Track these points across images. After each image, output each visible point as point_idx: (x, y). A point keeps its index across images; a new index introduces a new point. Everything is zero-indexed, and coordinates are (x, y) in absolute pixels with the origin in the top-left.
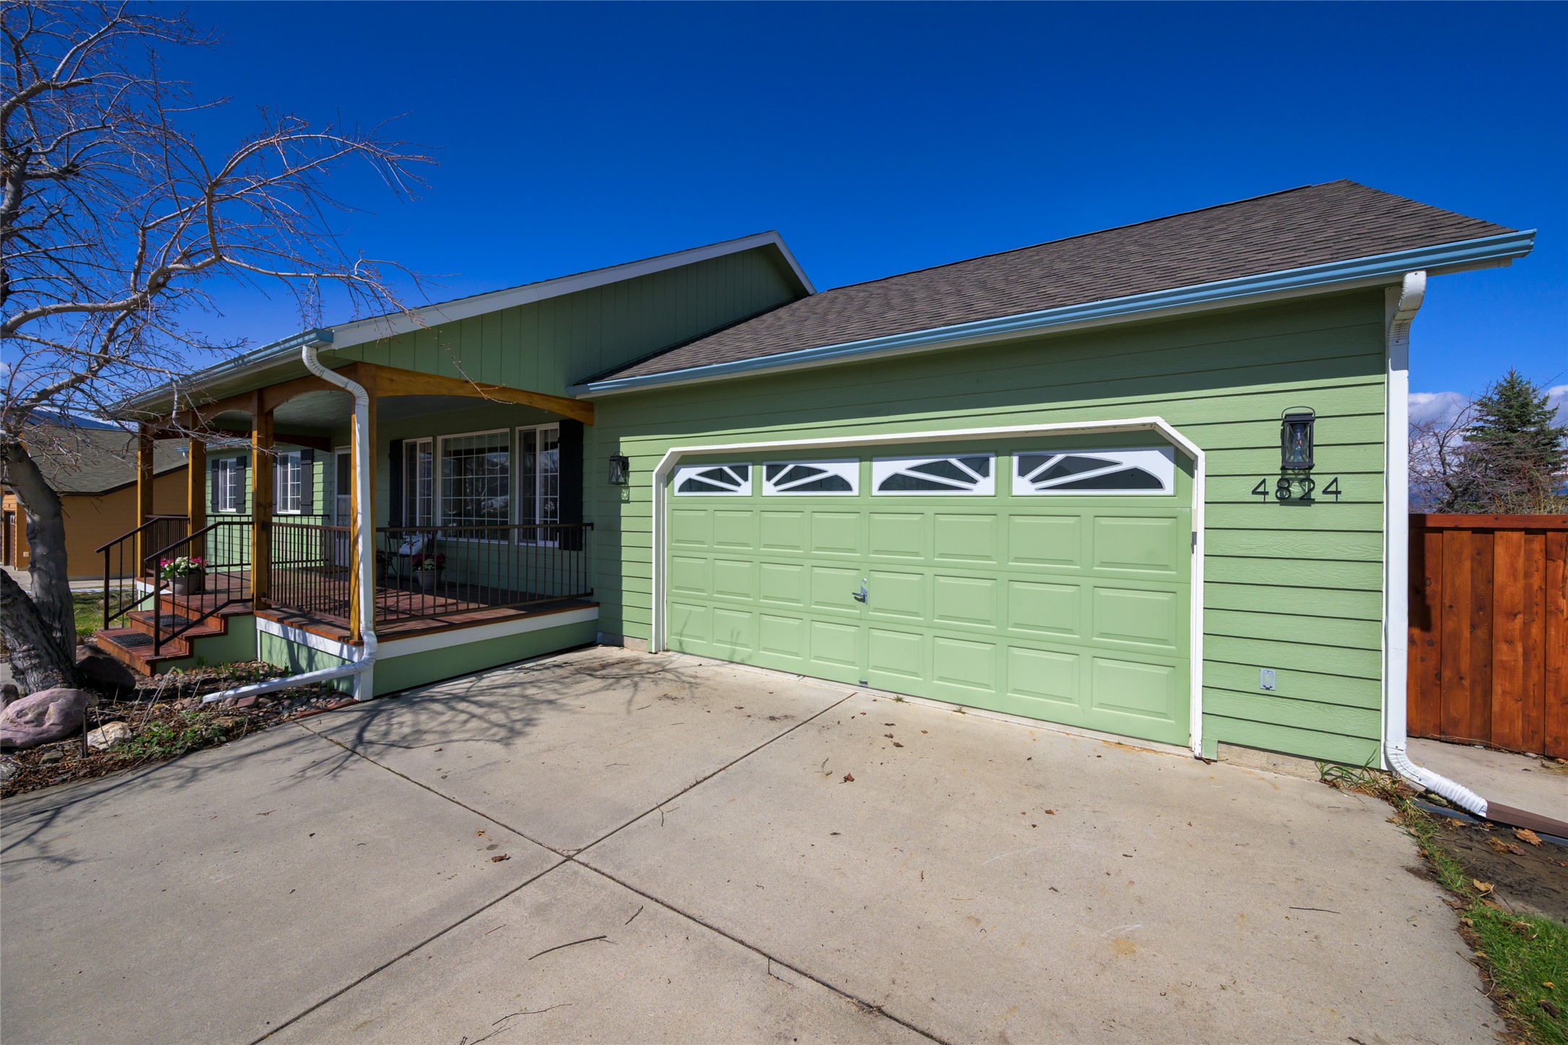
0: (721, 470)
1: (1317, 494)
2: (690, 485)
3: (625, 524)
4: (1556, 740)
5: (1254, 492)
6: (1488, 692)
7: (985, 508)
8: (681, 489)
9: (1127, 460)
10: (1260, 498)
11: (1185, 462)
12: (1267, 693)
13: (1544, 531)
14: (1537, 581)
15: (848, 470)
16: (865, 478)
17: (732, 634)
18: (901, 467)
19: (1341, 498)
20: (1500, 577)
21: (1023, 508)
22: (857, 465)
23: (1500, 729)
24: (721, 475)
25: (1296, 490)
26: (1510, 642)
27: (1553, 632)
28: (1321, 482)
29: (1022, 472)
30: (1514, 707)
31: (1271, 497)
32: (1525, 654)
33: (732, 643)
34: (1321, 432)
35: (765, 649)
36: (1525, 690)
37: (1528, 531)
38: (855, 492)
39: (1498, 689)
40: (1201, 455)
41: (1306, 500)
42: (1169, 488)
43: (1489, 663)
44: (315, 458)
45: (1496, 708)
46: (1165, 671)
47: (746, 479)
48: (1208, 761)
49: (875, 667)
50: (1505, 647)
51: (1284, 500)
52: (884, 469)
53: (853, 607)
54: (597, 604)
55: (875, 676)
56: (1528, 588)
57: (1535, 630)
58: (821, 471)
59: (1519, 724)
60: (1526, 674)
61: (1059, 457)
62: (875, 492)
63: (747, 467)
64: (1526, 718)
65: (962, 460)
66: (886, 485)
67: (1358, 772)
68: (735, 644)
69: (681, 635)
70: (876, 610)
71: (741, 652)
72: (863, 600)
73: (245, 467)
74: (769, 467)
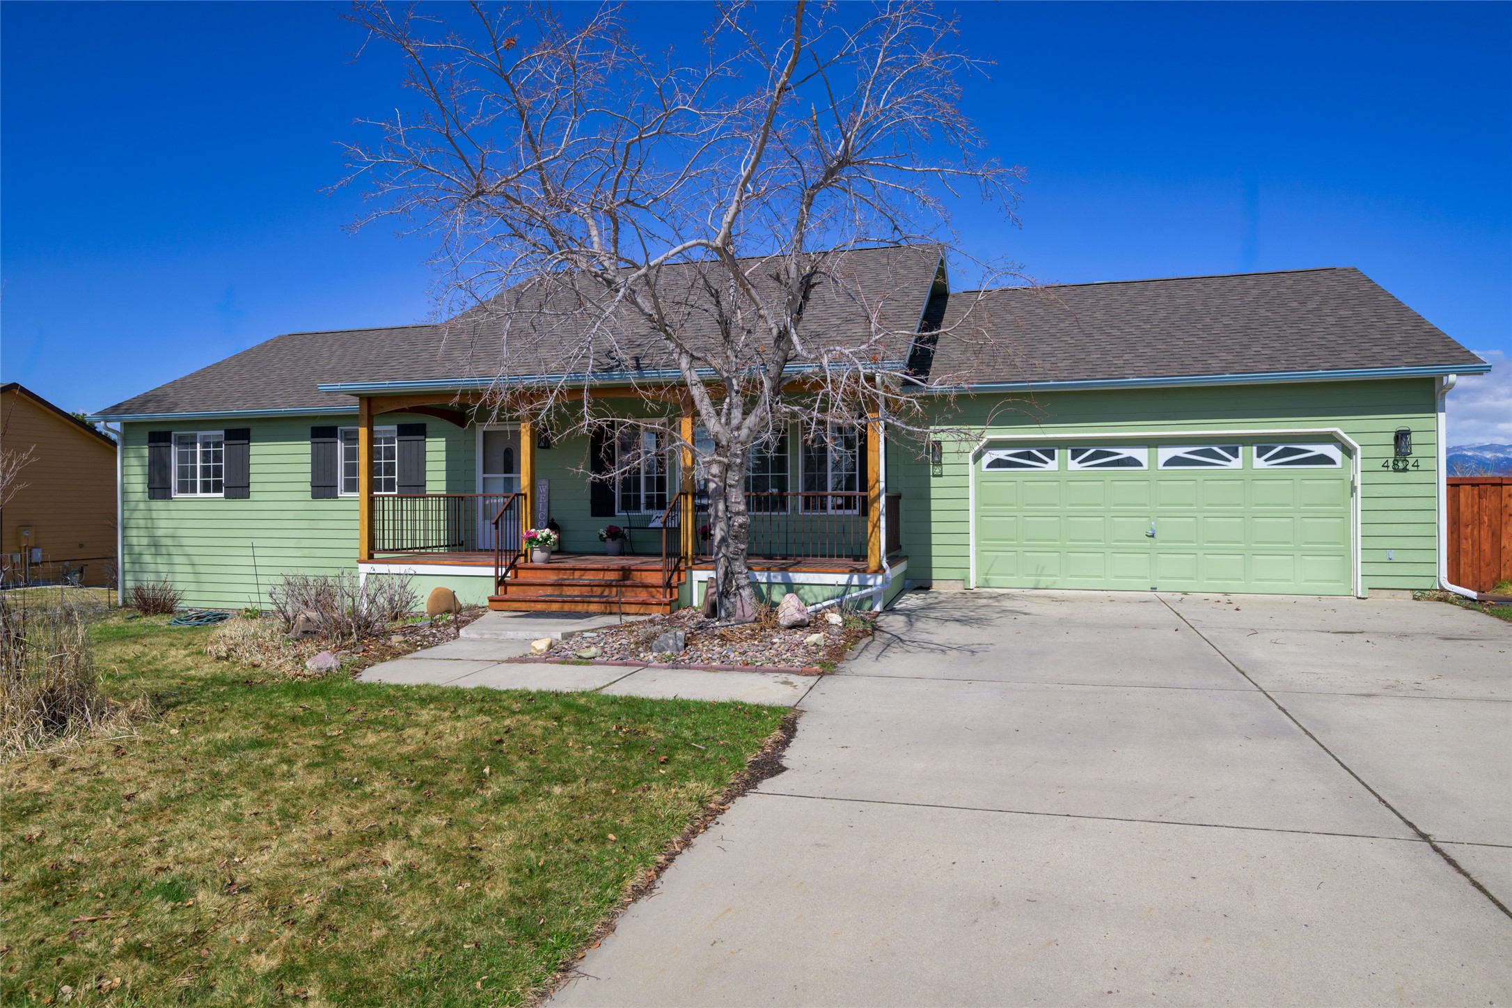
0: (1029, 453)
1: (1409, 467)
2: (997, 463)
3: (934, 493)
4: (1485, 584)
5: (1383, 466)
6: (1459, 564)
7: (1236, 477)
8: (989, 466)
9: (1318, 449)
10: (1386, 469)
11: (1348, 451)
12: (1390, 561)
13: (1478, 485)
14: (1476, 509)
15: (1140, 454)
16: (1153, 460)
17: (1037, 569)
18: (1180, 452)
19: (1419, 469)
20: (1462, 508)
21: (1259, 476)
22: (1146, 450)
23: (1462, 582)
24: (1029, 456)
25: (1401, 465)
26: (1466, 539)
27: (1482, 532)
28: (1411, 461)
29: (1259, 456)
30: (1469, 570)
31: (1391, 469)
32: (1472, 544)
33: (1036, 575)
34: (1415, 438)
35: (1071, 576)
36: (1473, 562)
37: (1473, 485)
38: (1145, 467)
39: (1462, 562)
40: (1359, 448)
41: (1405, 470)
42: (1339, 465)
43: (1459, 551)
44: (428, 434)
45: (1461, 572)
46: (1339, 558)
47: (1053, 458)
48: (1364, 599)
49: (1162, 578)
50: (1464, 541)
51: (1396, 470)
52: (1166, 453)
53: (1145, 541)
54: (906, 557)
55: (1162, 584)
56: (1473, 511)
57: (1476, 532)
58: (1118, 454)
59: (1471, 578)
60: (1473, 554)
61: (1280, 448)
62: (1160, 466)
63: (1054, 451)
64: (1473, 574)
65: (1221, 448)
66: (1167, 463)
67: (1427, 592)
68: (1040, 575)
69: (987, 574)
70: (1162, 541)
71: (1045, 581)
72: (1152, 536)
73: (249, 442)
74: (1073, 451)
